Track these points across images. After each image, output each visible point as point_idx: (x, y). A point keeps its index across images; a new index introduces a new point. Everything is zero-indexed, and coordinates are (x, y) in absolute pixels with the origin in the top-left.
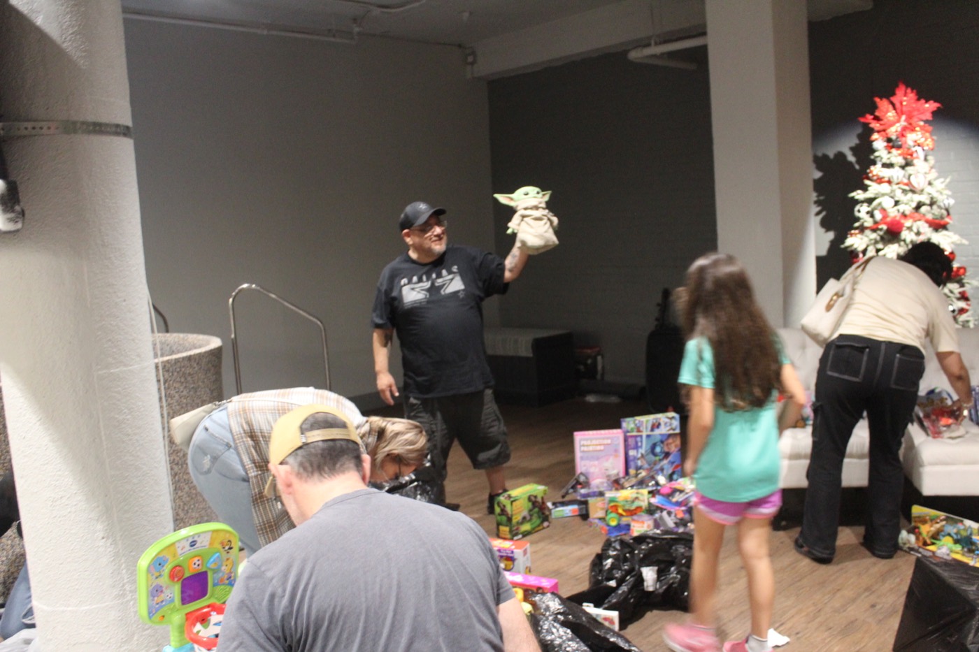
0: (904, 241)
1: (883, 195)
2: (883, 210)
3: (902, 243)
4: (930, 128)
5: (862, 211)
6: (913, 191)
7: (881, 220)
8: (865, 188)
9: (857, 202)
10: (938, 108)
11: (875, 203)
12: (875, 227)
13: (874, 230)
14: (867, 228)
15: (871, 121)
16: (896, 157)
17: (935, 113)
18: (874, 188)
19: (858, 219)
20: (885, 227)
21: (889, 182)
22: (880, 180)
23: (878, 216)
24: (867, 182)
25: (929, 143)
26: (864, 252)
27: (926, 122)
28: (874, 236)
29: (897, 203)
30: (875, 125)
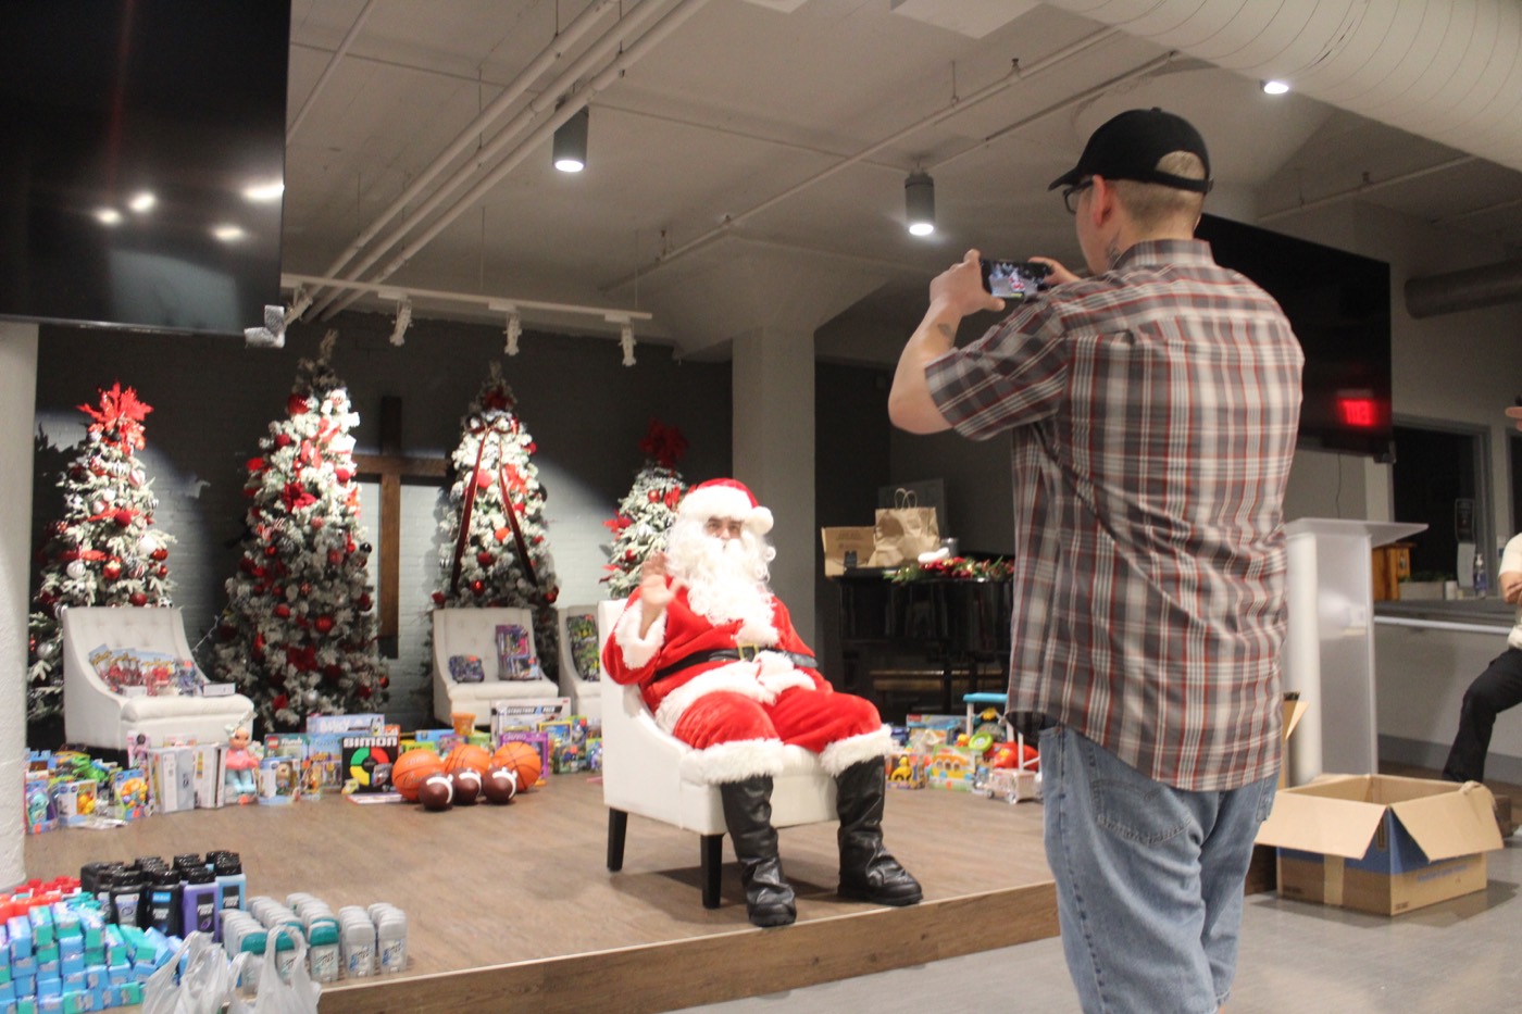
0: (129, 535)
1: (101, 486)
2: (106, 503)
3: (126, 537)
4: (142, 428)
5: (78, 503)
6: (130, 486)
7: (103, 511)
8: (84, 480)
9: (71, 492)
10: (151, 413)
11: (95, 495)
12: (94, 518)
13: (92, 522)
14: (85, 518)
15: (91, 411)
16: (117, 452)
17: (146, 415)
18: (93, 479)
19: (71, 510)
20: (109, 520)
21: (110, 475)
22: (99, 473)
23: (99, 507)
24: (89, 472)
25: (141, 444)
26: (81, 543)
27: (141, 423)
28: (92, 528)
29: (117, 497)
30: (96, 415)
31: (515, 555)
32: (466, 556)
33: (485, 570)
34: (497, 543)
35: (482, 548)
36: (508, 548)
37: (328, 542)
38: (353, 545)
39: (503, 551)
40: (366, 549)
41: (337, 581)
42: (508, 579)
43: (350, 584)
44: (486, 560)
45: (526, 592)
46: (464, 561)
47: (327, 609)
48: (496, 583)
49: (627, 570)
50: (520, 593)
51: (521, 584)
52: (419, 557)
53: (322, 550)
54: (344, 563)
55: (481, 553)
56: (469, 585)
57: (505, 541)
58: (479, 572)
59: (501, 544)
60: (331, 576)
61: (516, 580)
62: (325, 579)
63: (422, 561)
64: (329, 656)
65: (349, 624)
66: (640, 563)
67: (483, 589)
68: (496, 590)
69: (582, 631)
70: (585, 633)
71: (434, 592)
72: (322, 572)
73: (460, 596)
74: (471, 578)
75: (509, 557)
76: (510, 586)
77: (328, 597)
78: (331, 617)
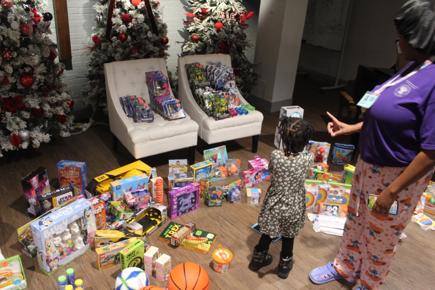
31: (144, 14)
32: (115, 16)
33: (127, 25)
34: (134, 8)
35: (123, 10)
36: (141, 11)
37: (19, 18)
38: (39, 16)
39: (137, 12)
40: (48, 17)
41: (31, 47)
42: (142, 32)
43: (40, 44)
44: (126, 20)
45: (153, 40)
46: (114, 20)
47: (27, 70)
48: (134, 34)
49: (202, 19)
50: (149, 41)
51: (150, 34)
52: (79, 8)
53: (15, 25)
54: (34, 32)
55: (123, 13)
56: (117, 34)
57: (139, 7)
58: (123, 27)
59: (136, 8)
60: (25, 43)
61: (146, 32)
62: (20, 47)
63: (81, 10)
64: (33, 102)
65: (44, 74)
66: (209, 15)
67: (126, 36)
68: (134, 38)
69: (198, 77)
70: (200, 78)
71: (93, 35)
72: (18, 42)
73: (111, 42)
74: (117, 30)
75: (141, 17)
76: (143, 36)
77: (26, 60)
78: (31, 74)
